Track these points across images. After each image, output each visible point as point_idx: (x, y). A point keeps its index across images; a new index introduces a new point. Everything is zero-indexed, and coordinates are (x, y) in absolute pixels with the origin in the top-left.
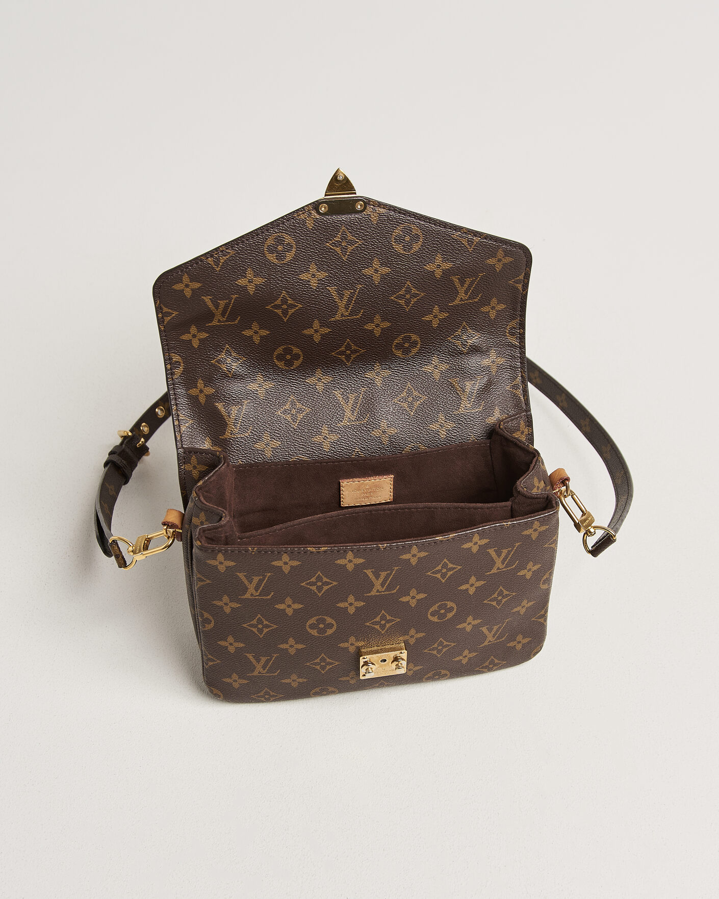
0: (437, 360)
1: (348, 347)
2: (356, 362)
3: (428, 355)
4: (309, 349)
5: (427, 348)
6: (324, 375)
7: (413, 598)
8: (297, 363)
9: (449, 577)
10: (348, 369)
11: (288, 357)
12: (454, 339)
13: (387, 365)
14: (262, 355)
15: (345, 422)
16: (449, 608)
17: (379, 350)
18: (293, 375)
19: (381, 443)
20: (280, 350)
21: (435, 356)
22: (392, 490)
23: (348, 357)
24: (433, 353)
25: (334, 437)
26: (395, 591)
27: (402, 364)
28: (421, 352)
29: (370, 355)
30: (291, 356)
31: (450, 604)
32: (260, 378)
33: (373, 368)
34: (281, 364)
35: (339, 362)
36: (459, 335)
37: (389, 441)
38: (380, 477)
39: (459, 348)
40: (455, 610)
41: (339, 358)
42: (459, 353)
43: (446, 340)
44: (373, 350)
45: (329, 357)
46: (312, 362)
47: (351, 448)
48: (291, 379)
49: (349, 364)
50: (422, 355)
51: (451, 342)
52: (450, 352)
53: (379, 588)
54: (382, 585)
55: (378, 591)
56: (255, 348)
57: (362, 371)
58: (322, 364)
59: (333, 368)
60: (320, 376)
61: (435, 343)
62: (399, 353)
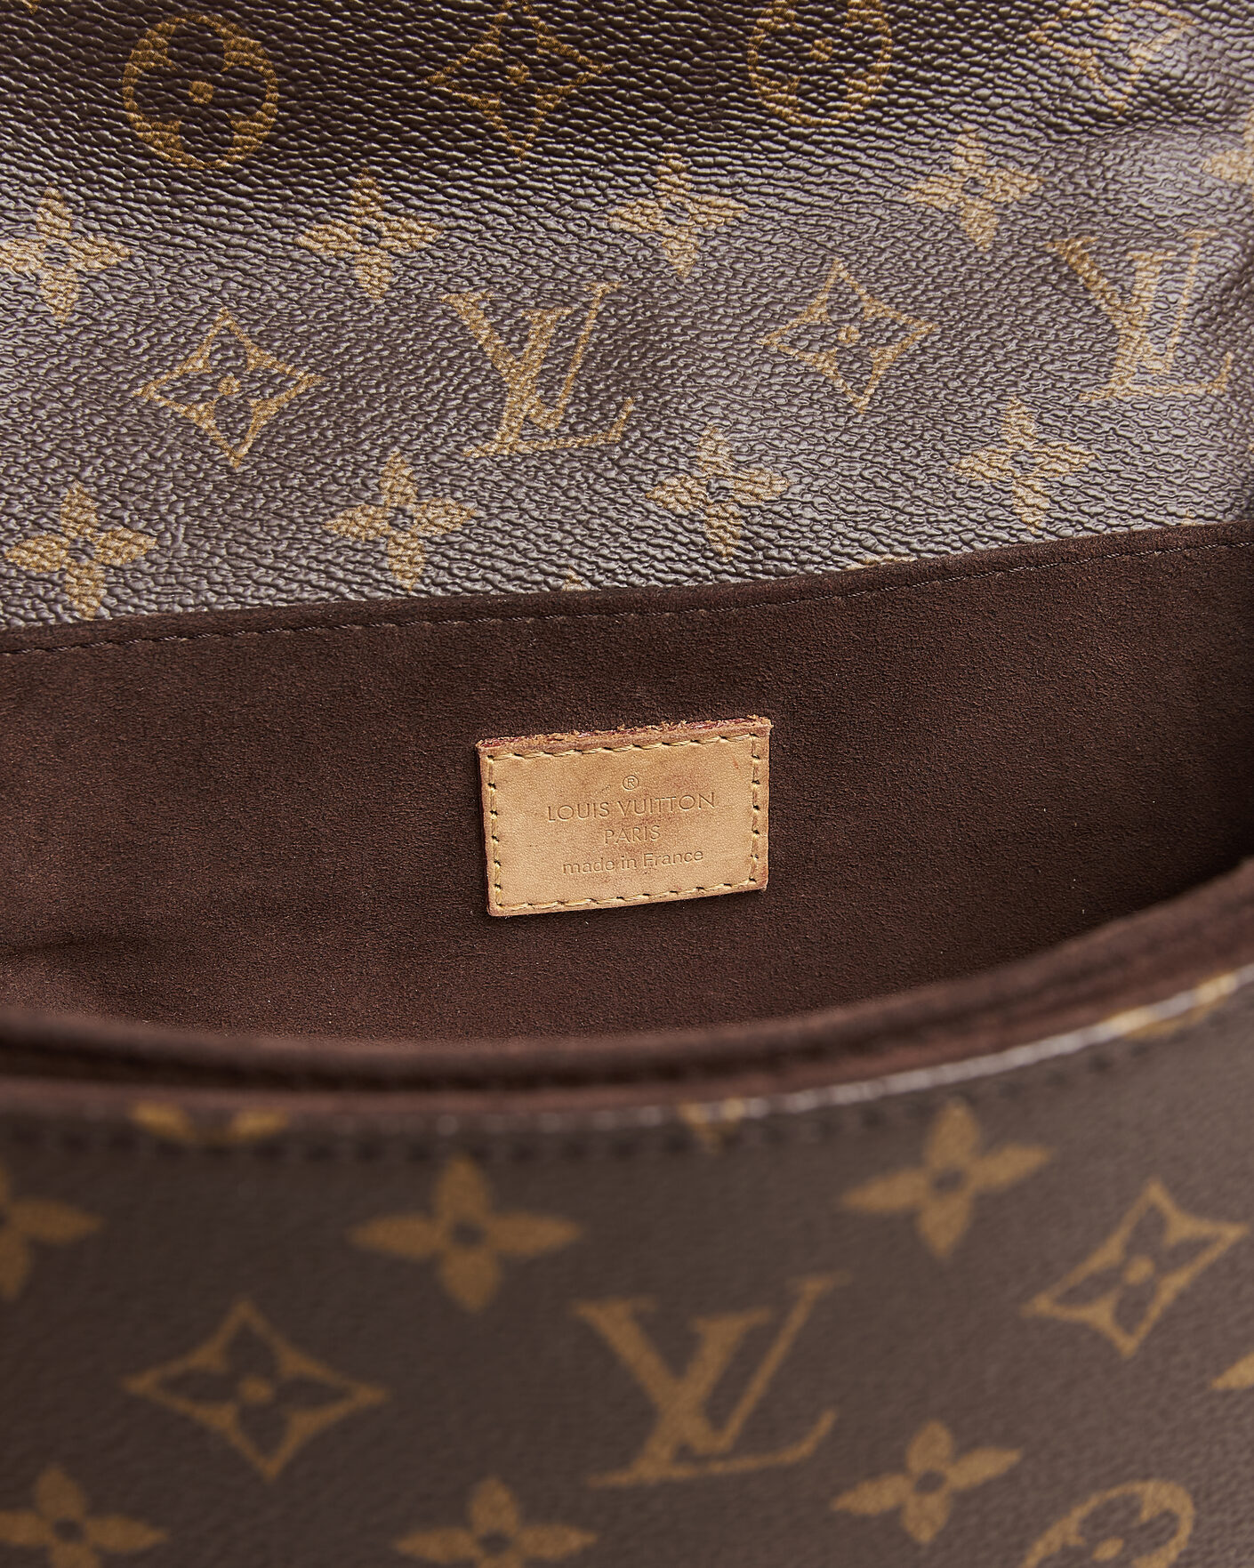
0: (976, 153)
1: (517, 38)
2: (561, 138)
3: (934, 125)
4: (308, 42)
5: (926, 83)
6: (393, 212)
7: (930, 1482)
8: (250, 132)
9: (1170, 1316)
10: (522, 185)
11: (201, 92)
12: (1064, 41)
13: (721, 166)
14: (63, 80)
15: (506, 439)
16: (1150, 1524)
17: (676, 69)
18: (227, 204)
19: (701, 550)
20: (152, 50)
21: (965, 132)
22: (762, 815)
23: (519, 102)
24: (957, 115)
25: (443, 516)
26: (805, 1449)
27: (797, 168)
28: (893, 103)
29: (632, 101)
30: (214, 81)
31: (1158, 1496)
32: (53, 217)
33: (649, 185)
34: (160, 138)
35: (473, 135)
36: (1088, 19)
37: (744, 538)
38: (700, 729)
39: (1088, 89)
40: (1186, 1529)
41: (472, 107)
42: (1089, 112)
43: (1021, 44)
44: (647, 67)
45: (418, 100)
46: (328, 127)
47: (542, 572)
48: (221, 228)
49: (523, 151)
50: (899, 117)
51: (1047, 56)
52: (1044, 108)
53: (694, 1430)
54: (716, 1409)
55: (684, 1453)
56: (25, 38)
57: (591, 197)
58: (383, 143)
59: (443, 175)
60: (372, 215)
61: (965, 56)
62: (779, 98)
